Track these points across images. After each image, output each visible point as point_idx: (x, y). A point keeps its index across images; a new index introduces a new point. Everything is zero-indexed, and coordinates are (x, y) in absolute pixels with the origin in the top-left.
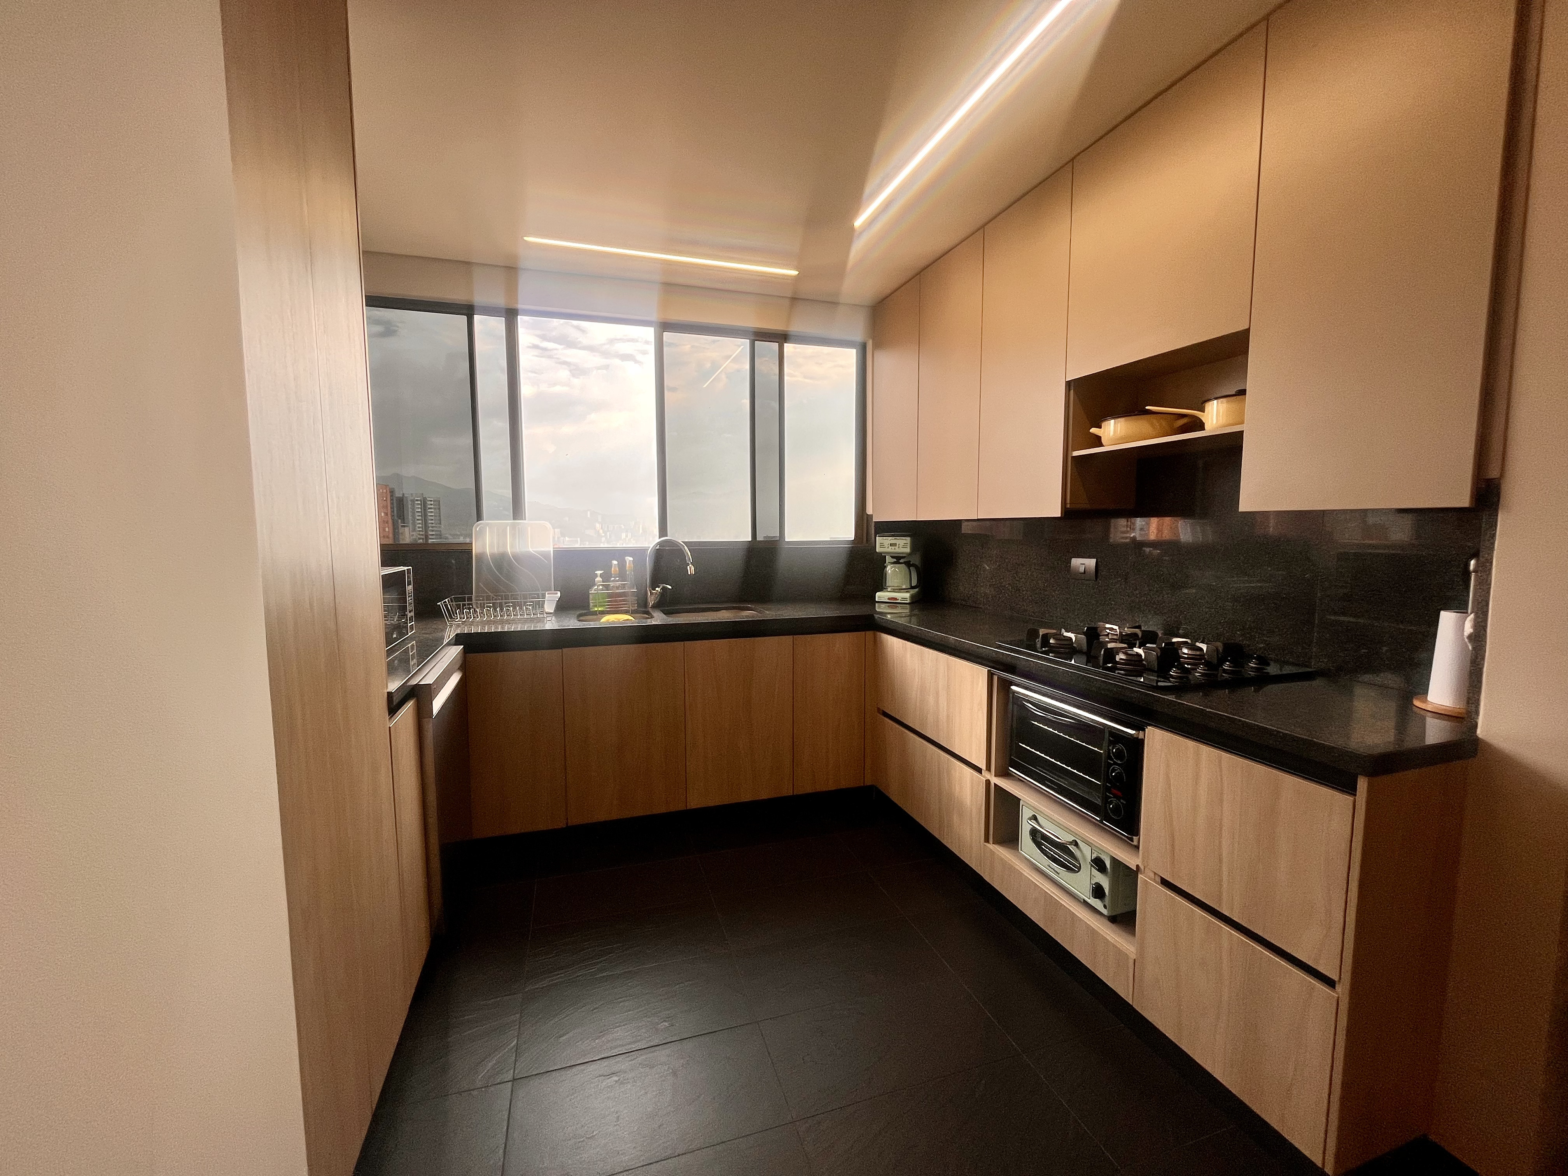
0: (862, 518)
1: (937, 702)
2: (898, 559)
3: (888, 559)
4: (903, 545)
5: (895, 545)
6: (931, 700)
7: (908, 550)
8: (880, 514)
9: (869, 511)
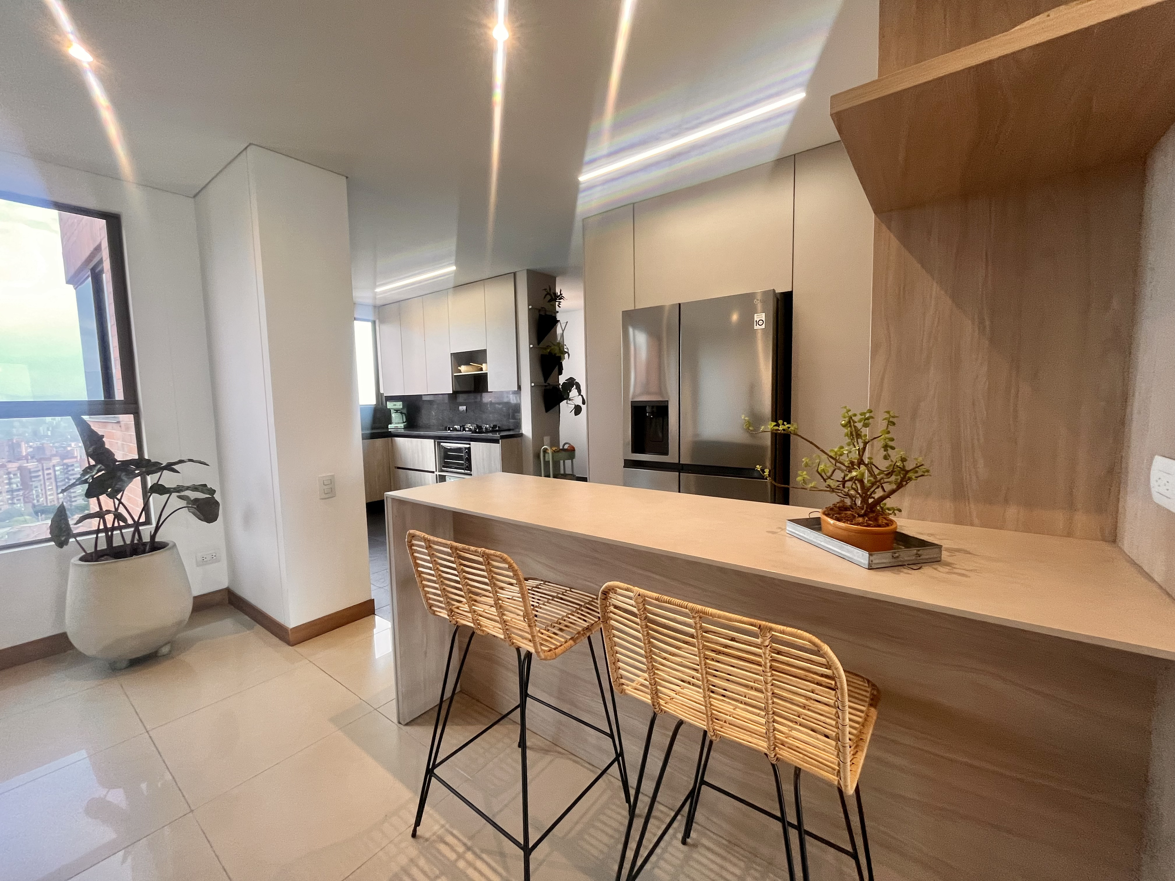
0: (379, 395)
1: (418, 456)
2: (397, 411)
3: (392, 411)
4: (399, 405)
5: (396, 405)
6: (416, 455)
7: (401, 407)
8: (387, 392)
9: (382, 391)
